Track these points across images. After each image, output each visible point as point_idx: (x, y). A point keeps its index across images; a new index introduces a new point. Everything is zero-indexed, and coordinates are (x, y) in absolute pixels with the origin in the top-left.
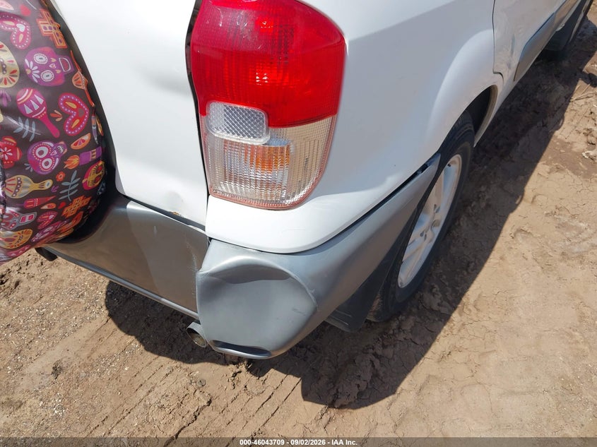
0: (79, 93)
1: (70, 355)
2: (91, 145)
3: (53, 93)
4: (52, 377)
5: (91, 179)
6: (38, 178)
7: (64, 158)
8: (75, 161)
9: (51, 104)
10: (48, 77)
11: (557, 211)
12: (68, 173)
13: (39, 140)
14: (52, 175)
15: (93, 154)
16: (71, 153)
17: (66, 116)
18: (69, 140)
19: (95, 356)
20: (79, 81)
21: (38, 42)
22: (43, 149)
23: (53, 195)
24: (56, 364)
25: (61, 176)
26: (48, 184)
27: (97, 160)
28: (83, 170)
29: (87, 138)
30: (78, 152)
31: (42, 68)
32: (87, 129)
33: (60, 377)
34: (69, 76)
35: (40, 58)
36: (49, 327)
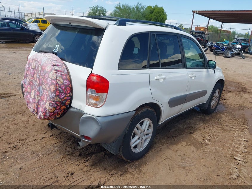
0: (70, 87)
1: (26, 166)
2: (69, 96)
3: (66, 86)
4: (19, 170)
5: (67, 103)
6: (60, 99)
7: (65, 97)
8: (66, 98)
9: (65, 88)
10: (66, 84)
11: (183, 155)
12: (64, 100)
13: (62, 92)
14: (62, 99)
15: (69, 98)
16: (66, 96)
17: (67, 90)
18: (66, 94)
19: (32, 167)
20: (70, 86)
21: (66, 79)
22: (62, 94)
23: (61, 103)
24: (21, 167)
25: (63, 100)
26: (61, 100)
27: (69, 100)
28: (67, 100)
29: (69, 95)
30: (67, 97)
31: (66, 82)
32: (69, 93)
33: (21, 170)
34: (69, 85)
35: (66, 81)
36: (23, 159)
